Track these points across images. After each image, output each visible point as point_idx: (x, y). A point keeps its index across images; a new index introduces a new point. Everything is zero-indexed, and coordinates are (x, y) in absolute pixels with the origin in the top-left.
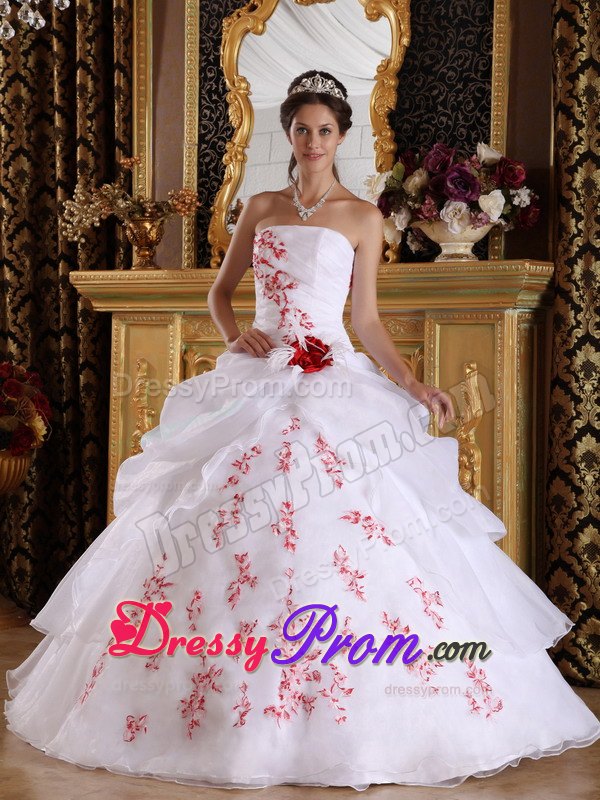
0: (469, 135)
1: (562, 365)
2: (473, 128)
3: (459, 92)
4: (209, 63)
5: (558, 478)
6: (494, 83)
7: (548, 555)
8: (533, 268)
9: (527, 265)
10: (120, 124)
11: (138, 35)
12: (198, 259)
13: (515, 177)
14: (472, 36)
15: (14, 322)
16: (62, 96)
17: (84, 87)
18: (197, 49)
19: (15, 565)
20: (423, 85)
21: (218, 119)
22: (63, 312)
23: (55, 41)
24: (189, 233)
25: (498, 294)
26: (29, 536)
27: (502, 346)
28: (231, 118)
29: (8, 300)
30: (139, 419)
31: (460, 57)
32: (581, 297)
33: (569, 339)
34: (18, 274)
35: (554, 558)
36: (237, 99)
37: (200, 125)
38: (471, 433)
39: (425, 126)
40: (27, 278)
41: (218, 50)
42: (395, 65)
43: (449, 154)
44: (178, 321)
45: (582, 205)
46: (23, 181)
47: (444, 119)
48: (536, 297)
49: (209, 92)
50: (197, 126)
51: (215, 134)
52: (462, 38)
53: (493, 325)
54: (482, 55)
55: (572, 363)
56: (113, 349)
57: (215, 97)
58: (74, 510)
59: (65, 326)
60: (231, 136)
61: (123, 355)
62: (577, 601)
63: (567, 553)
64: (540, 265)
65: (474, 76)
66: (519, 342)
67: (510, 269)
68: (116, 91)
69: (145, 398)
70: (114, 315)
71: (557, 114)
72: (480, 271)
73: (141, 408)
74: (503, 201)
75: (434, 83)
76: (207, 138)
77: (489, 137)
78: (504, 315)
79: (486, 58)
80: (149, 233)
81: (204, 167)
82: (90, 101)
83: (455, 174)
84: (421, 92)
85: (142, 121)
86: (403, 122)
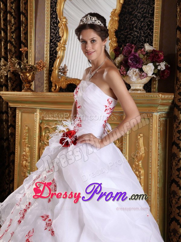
0: (145, 40)
1: (176, 137)
2: (146, 37)
3: (142, 22)
4: (54, 12)
5: (174, 183)
6: (155, 18)
7: (170, 215)
8: (163, 96)
9: (160, 95)
10: (23, 35)
11: (30, 1)
12: (49, 87)
13: (159, 58)
16: (4, 24)
17: (10, 21)
18: (50, 6)
20: (128, 19)
21: (57, 33)
22: (4, 106)
23: (1, 3)
24: (46, 77)
25: (150, 107)
27: (152, 128)
28: (60, 33)
30: (25, 148)
31: (142, 8)
35: (172, 217)
36: (62, 26)
37: (50, 36)
38: (140, 162)
39: (129, 36)
41: (56, 7)
42: (118, 11)
44: (38, 111)
47: (136, 33)
48: (167, 107)
49: (54, 23)
50: (49, 36)
51: (56, 39)
53: (149, 119)
54: (151, 6)
56: (17, 121)
58: (8, 179)
59: (5, 111)
60: (60, 40)
61: (20, 123)
63: (177, 215)
64: (167, 95)
65: (147, 15)
66: (159, 126)
67: (154, 97)
68: (21, 23)
69: (27, 140)
70: (17, 108)
71: (177, 31)
72: (142, 97)
73: (25, 144)
74: (153, 68)
75: (133, 19)
76: (53, 41)
77: (153, 41)
78: (153, 115)
79: (152, 8)
80: (28, 77)
81: (52, 52)
82: (13, 26)
83: (132, 57)
84: (128, 22)
85: (31, 34)
86: (121, 34)
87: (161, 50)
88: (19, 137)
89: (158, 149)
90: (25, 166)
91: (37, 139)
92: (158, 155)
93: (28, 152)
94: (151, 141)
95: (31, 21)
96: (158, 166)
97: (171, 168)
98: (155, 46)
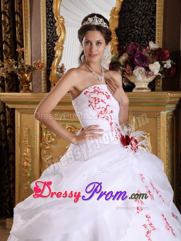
0: (147, 38)
2: (149, 35)
3: (143, 20)
4: (50, 11)
6: (157, 16)
8: (172, 95)
9: (169, 94)
10: (18, 35)
12: (48, 87)
13: (165, 56)
17: (5, 22)
18: (45, 6)
20: (129, 18)
21: (53, 33)
24: (44, 77)
25: (158, 106)
27: (160, 127)
28: (57, 32)
30: (25, 149)
31: (143, 5)
36: (59, 25)
37: (47, 35)
39: (130, 34)
41: (52, 6)
42: (118, 10)
43: (137, 46)
48: (174, 106)
49: (50, 22)
50: (46, 36)
51: (53, 39)
53: (156, 118)
54: (152, 4)
56: (16, 122)
57: (52, 24)
58: (8, 179)
59: (2, 111)
60: (58, 39)
61: (19, 124)
64: (175, 94)
65: (149, 13)
66: (167, 125)
67: (162, 96)
68: (16, 23)
69: (27, 141)
70: (15, 109)
72: (150, 96)
73: (26, 145)
74: (159, 66)
75: (133, 17)
76: (49, 40)
77: (155, 38)
78: (160, 114)
79: (154, 5)
80: (27, 78)
81: (49, 52)
82: (7, 27)
83: (138, 56)
84: (128, 20)
85: (26, 34)
86: (121, 33)
88: (19, 138)
89: (167, 148)
90: (27, 167)
91: (38, 139)
92: (167, 153)
93: (29, 153)
94: (159, 140)
95: (26, 21)
96: (167, 165)
98: (158, 44)
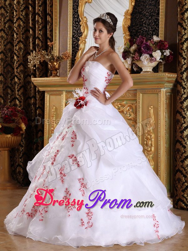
0: (153, 33)
1: (179, 107)
2: (154, 31)
3: (150, 19)
4: (75, 12)
5: (178, 143)
6: (160, 17)
7: (175, 168)
8: (169, 75)
9: (167, 74)
10: (49, 32)
11: (55, 4)
13: (165, 46)
14: (154, 2)
15: (18, 94)
16: (32, 24)
17: (38, 21)
18: (72, 8)
19: (18, 170)
20: (139, 18)
21: (78, 30)
22: (32, 91)
23: (30, 7)
24: (69, 66)
25: (159, 84)
26: (22, 161)
27: (160, 100)
28: (81, 30)
29: (16, 88)
31: (150, 8)
32: (185, 84)
33: (181, 98)
34: (19, 79)
35: (177, 169)
36: (83, 24)
37: (73, 32)
39: (139, 31)
40: (22, 81)
41: (78, 8)
42: (130, 11)
43: (144, 39)
44: (64, 93)
45: (186, 55)
46: (21, 51)
48: (172, 85)
49: (76, 22)
51: (77, 35)
52: (151, 2)
53: (158, 94)
54: (157, 7)
55: (182, 106)
56: (45, 103)
57: (77, 23)
59: (33, 95)
60: (81, 35)
61: (48, 104)
62: (184, 183)
63: (181, 167)
64: (171, 74)
65: (154, 14)
66: (166, 99)
67: (162, 76)
68: (48, 22)
69: (55, 118)
70: (45, 92)
71: (178, 26)
72: (153, 76)
73: (53, 121)
74: (161, 54)
75: (142, 17)
76: (75, 36)
77: (159, 34)
78: (161, 90)
80: (56, 66)
81: (74, 45)
82: (40, 25)
83: (144, 45)
84: (138, 20)
85: (56, 31)
86: (133, 29)
87: (165, 41)
88: (48, 116)
89: (166, 117)
92: (165, 121)
94: (160, 111)
95: (56, 21)
96: (165, 130)
97: (176, 131)
98: (161, 38)
